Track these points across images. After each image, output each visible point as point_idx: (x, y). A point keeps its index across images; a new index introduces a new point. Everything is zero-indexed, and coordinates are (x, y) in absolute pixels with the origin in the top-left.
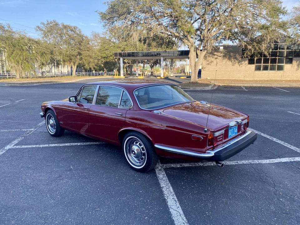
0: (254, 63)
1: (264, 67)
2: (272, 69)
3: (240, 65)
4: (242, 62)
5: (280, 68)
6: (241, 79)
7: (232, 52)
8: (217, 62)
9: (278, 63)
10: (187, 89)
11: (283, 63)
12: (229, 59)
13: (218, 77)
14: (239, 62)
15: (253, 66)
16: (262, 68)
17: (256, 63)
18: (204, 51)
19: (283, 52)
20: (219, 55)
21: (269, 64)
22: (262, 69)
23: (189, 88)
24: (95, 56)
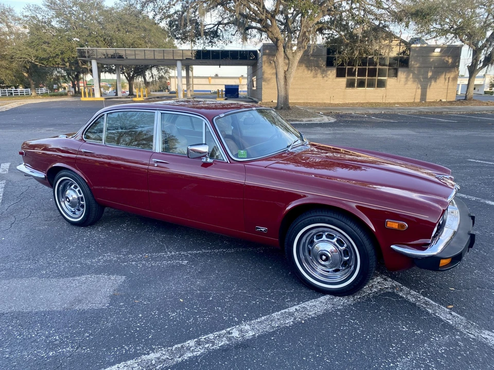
0: (344, 76)
1: (359, 82)
2: (371, 85)
5: (381, 84)
6: (326, 102)
9: (378, 77)
11: (385, 76)
12: (308, 66)
15: (343, 81)
16: (356, 83)
17: (348, 75)
18: (298, 52)
21: (367, 78)
23: (300, 119)
24: (24, 56)
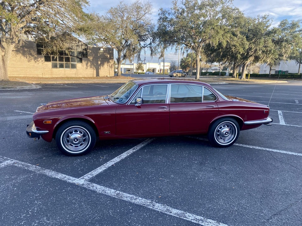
0: (50, 61)
1: (60, 65)
2: (67, 67)
3: (36, 62)
5: (74, 66)
6: (40, 76)
7: (26, 47)
9: (71, 62)
11: (75, 62)
15: (50, 64)
16: (58, 65)
17: (52, 61)
19: (74, 52)
21: (64, 62)
23: (15, 87)
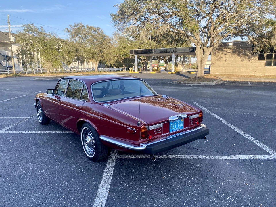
0: (264, 59)
1: (275, 63)
3: (249, 61)
4: (251, 57)
6: (251, 74)
7: (242, 48)
8: (226, 58)
10: (191, 83)
12: (239, 55)
13: (227, 73)
14: (249, 57)
15: (263, 62)
16: (273, 63)
17: (267, 58)
18: (210, 48)
20: (228, 51)
22: (272, 65)
24: (115, 54)
